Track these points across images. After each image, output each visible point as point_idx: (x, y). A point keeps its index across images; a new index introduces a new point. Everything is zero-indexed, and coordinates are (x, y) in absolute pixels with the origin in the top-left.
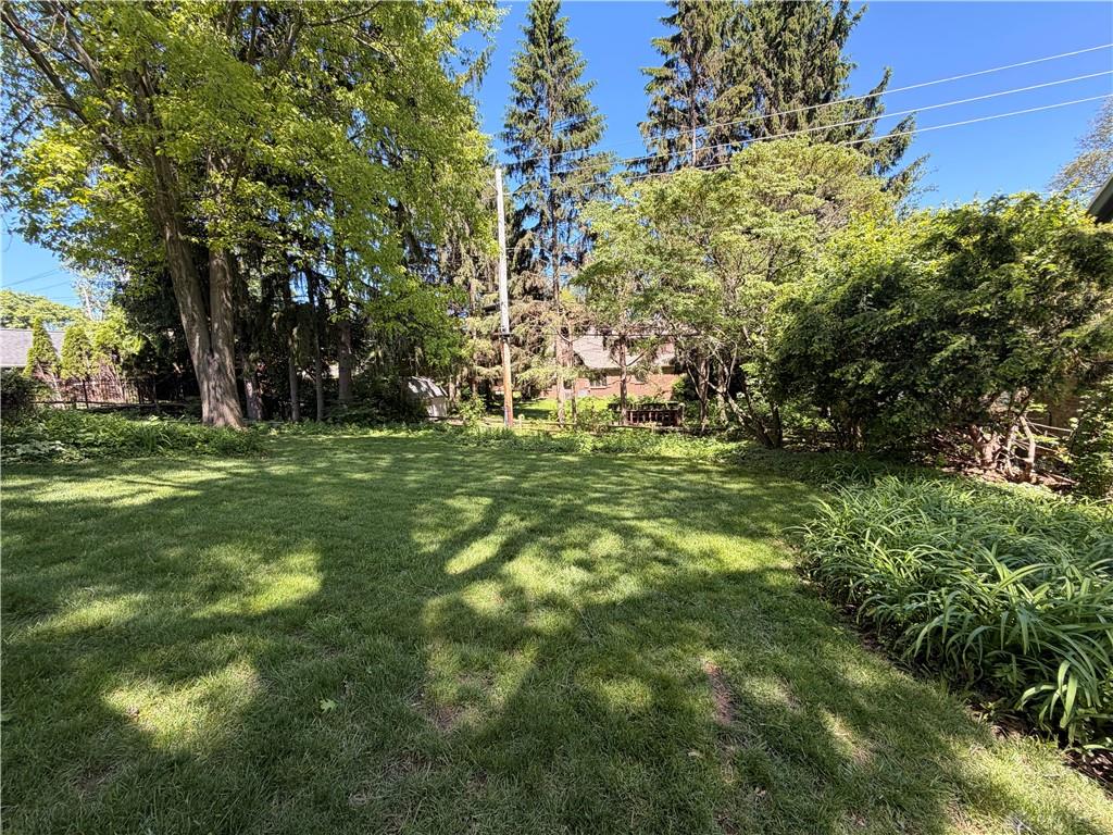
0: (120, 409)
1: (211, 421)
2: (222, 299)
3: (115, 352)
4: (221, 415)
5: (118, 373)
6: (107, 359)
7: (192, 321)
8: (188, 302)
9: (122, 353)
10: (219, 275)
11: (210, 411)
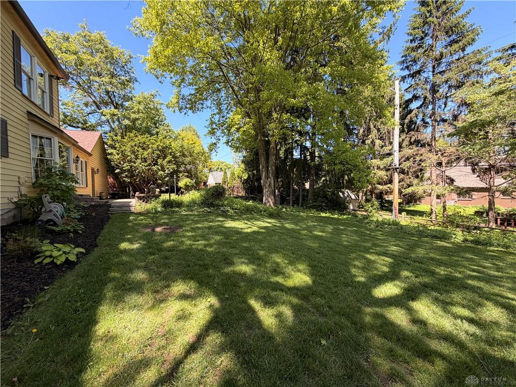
0: (241, 197)
1: (265, 204)
2: (272, 158)
3: (241, 179)
4: (269, 202)
5: (241, 185)
6: (239, 180)
7: (263, 167)
8: (262, 160)
9: (243, 179)
10: (272, 150)
11: (265, 200)
